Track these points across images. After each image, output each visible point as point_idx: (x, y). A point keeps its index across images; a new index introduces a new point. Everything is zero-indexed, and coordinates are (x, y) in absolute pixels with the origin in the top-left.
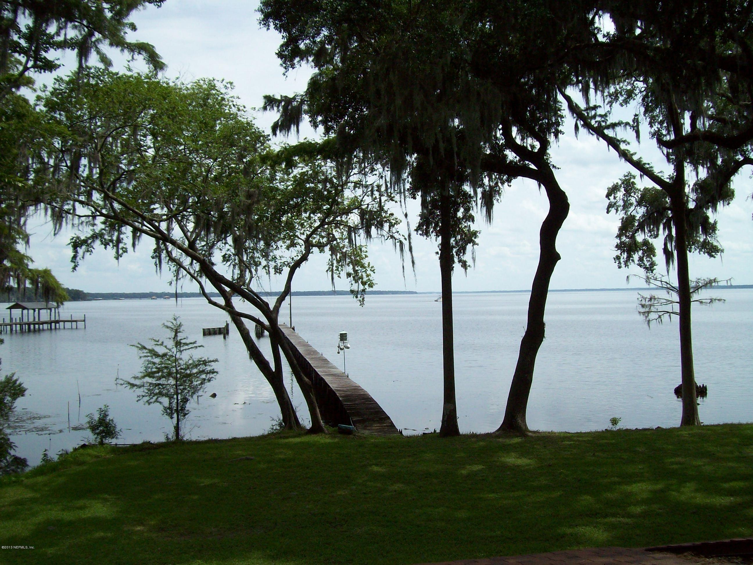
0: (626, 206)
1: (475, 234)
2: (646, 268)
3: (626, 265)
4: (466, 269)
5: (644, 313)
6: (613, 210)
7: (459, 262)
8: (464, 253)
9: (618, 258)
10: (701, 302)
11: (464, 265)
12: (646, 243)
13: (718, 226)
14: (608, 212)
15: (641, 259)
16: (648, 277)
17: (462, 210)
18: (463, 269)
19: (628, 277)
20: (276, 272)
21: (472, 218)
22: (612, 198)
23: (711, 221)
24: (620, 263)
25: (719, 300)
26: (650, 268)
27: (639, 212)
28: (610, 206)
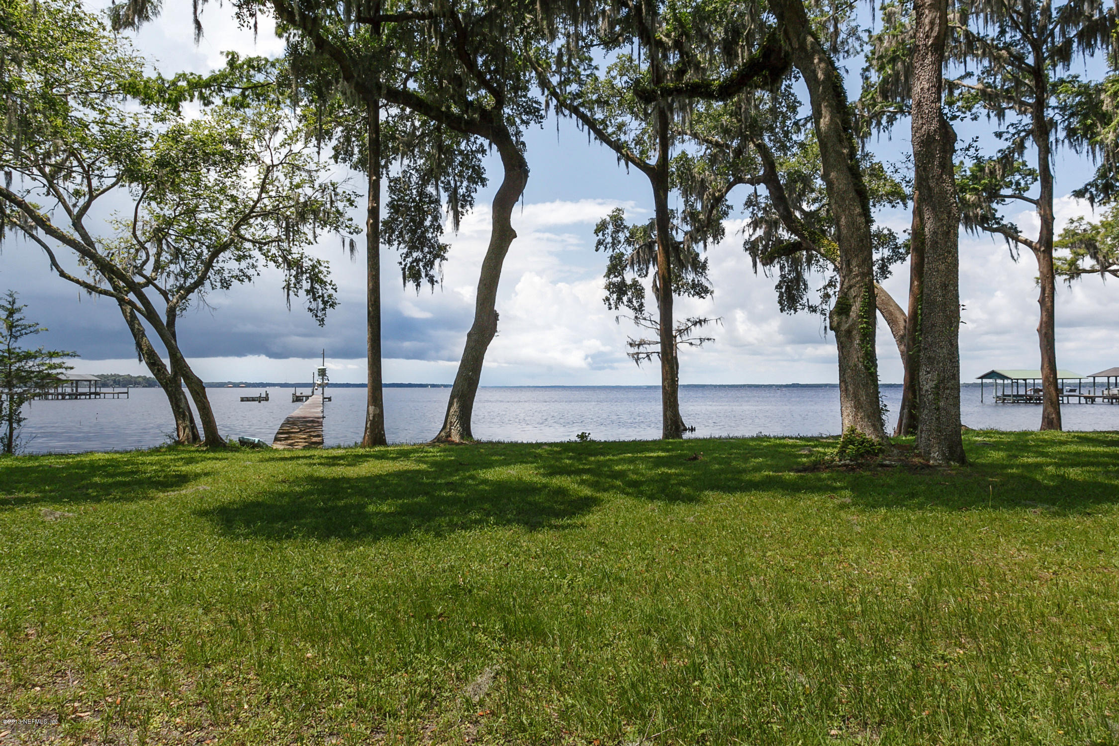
0: (615, 243)
1: (444, 248)
2: (635, 309)
3: (617, 308)
4: (433, 284)
5: (633, 355)
6: (602, 248)
7: (426, 275)
8: (431, 268)
9: (607, 299)
10: (691, 344)
11: (432, 281)
12: (635, 283)
13: (710, 265)
14: (597, 250)
15: (630, 301)
16: (636, 317)
17: (430, 218)
18: (429, 285)
19: (617, 318)
20: (222, 287)
21: (439, 228)
22: (600, 234)
23: (702, 258)
24: (610, 304)
25: (708, 339)
26: (640, 309)
27: (628, 251)
28: (600, 243)
